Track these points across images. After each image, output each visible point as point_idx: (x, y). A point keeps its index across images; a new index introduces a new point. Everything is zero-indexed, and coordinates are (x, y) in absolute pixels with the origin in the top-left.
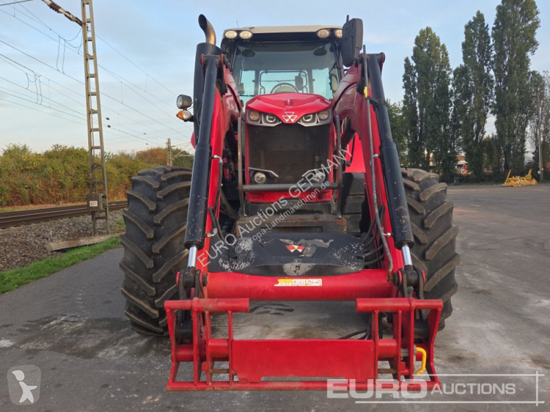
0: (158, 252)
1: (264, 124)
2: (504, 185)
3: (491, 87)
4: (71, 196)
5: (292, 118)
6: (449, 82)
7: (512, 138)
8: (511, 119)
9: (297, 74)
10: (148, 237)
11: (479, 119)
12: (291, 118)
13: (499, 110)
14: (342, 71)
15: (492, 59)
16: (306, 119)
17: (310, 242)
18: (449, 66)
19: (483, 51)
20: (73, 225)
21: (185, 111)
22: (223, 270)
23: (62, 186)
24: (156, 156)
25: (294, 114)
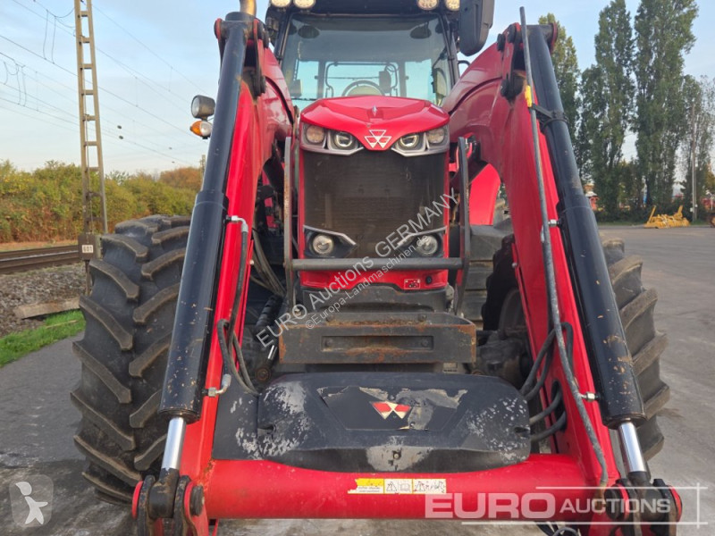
0: (140, 375)
1: (332, 150)
2: (646, 225)
3: (632, 95)
4: (69, 231)
5: (382, 140)
6: (575, 87)
7: (658, 164)
8: (656, 138)
9: (382, 68)
10: (122, 347)
11: (614, 137)
12: (379, 141)
13: (642, 126)
14: (455, 63)
15: (634, 58)
16: (406, 142)
17: (420, 396)
18: (576, 66)
19: (623, 46)
20: (59, 279)
21: (204, 122)
22: (244, 454)
23: (57, 217)
24: (187, 178)
25: (386, 134)
